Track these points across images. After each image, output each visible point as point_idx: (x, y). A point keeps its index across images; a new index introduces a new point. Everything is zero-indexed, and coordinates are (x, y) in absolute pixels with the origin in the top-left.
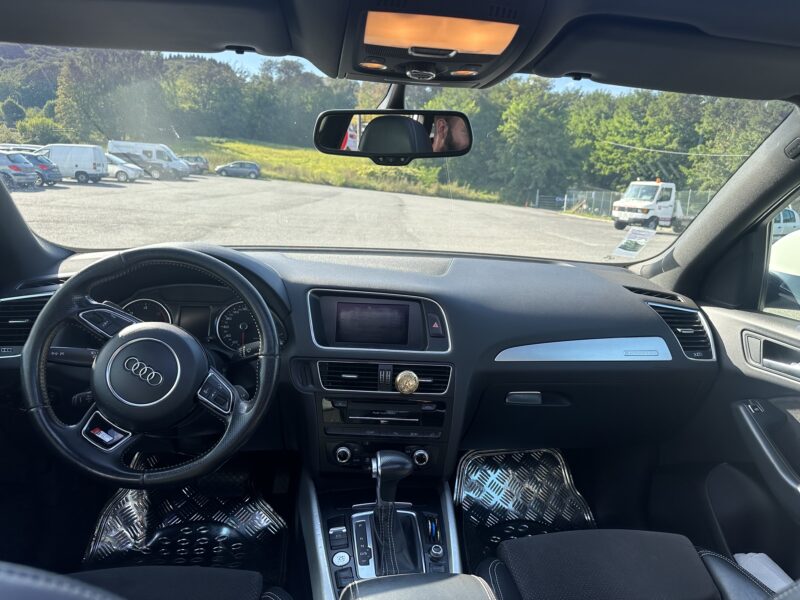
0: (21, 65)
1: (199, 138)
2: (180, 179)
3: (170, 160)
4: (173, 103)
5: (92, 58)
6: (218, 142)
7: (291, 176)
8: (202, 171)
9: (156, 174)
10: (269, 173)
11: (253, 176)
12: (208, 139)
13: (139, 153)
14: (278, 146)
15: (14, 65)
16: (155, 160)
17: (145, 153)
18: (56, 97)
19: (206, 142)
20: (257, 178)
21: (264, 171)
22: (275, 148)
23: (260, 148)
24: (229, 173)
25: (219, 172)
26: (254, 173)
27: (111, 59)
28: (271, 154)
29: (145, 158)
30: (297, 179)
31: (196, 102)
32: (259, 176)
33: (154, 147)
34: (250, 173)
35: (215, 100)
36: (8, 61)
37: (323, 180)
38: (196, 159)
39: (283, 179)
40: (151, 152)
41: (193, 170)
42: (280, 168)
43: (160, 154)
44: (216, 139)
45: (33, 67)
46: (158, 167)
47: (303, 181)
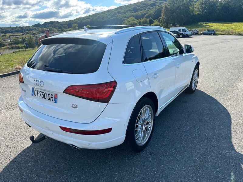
0: (154, 8)
1: (199, 23)
2: (188, 37)
3: (186, 32)
4: (193, 13)
5: (171, 3)
6: (205, 24)
7: (227, 33)
8: (195, 34)
9: (181, 36)
10: (218, 33)
11: (212, 34)
12: (202, 23)
13: (178, 30)
14: (227, 22)
15: (153, 8)
16: (182, 32)
17: (179, 30)
18: (161, 16)
19: (201, 24)
20: (214, 35)
21: (217, 32)
22: (225, 23)
23: (220, 24)
24: (204, 34)
25: (201, 34)
26: (213, 33)
27: (176, 3)
28: (223, 26)
29: (179, 32)
30: (229, 34)
31: (200, 11)
32: (214, 34)
33: (182, 28)
34: (212, 33)
35: (207, 10)
36: (152, 7)
37: (239, 33)
38: (195, 30)
39: (223, 35)
40: (181, 30)
41: (193, 34)
42: (223, 31)
43: (183, 30)
44: (205, 23)
45: (157, 8)
46: (182, 34)
47: (231, 35)
